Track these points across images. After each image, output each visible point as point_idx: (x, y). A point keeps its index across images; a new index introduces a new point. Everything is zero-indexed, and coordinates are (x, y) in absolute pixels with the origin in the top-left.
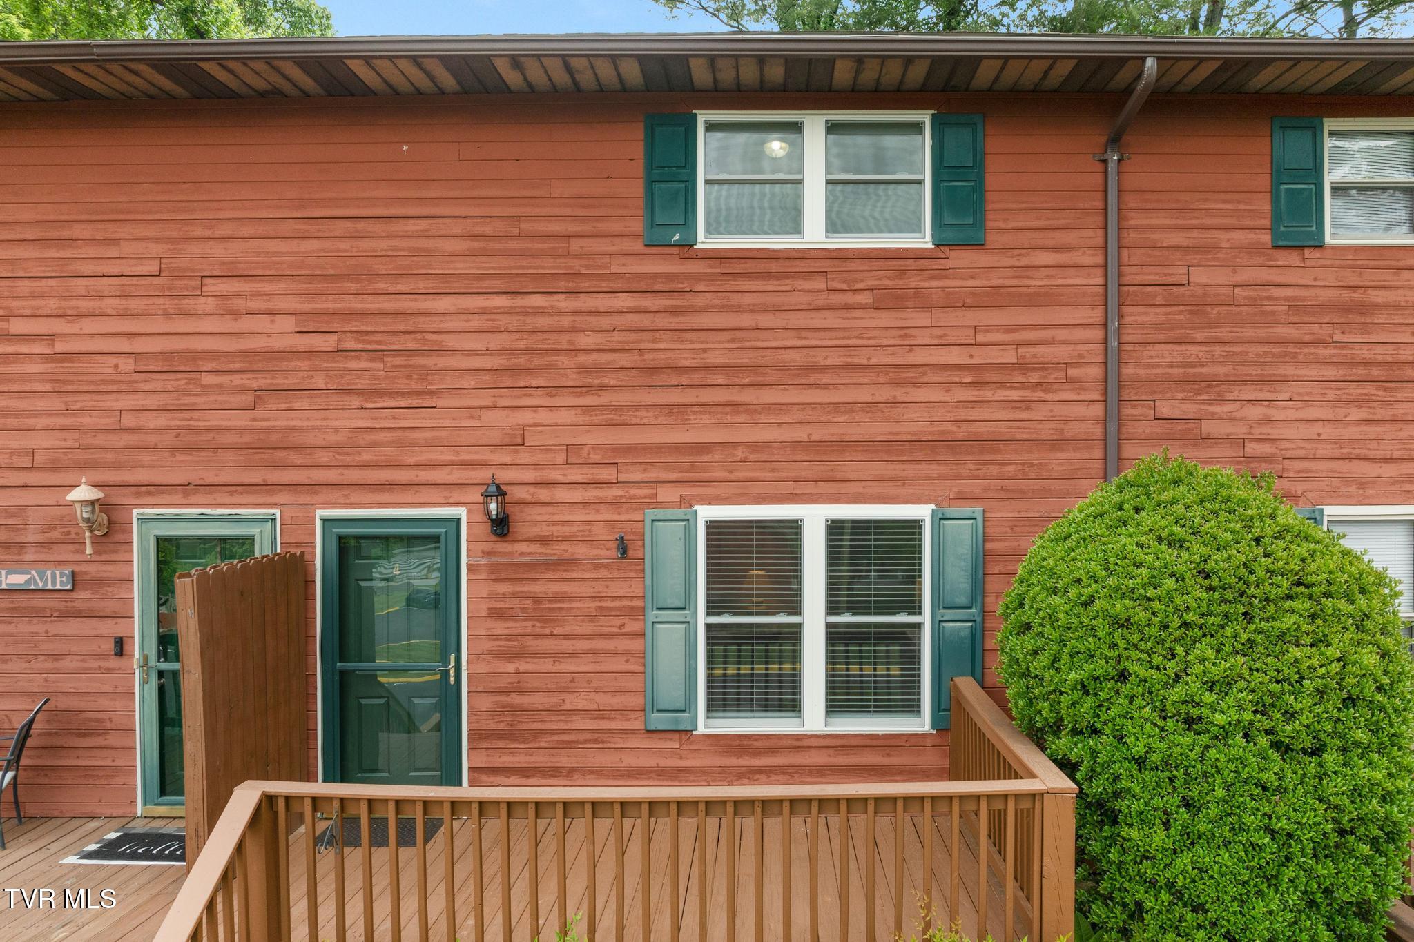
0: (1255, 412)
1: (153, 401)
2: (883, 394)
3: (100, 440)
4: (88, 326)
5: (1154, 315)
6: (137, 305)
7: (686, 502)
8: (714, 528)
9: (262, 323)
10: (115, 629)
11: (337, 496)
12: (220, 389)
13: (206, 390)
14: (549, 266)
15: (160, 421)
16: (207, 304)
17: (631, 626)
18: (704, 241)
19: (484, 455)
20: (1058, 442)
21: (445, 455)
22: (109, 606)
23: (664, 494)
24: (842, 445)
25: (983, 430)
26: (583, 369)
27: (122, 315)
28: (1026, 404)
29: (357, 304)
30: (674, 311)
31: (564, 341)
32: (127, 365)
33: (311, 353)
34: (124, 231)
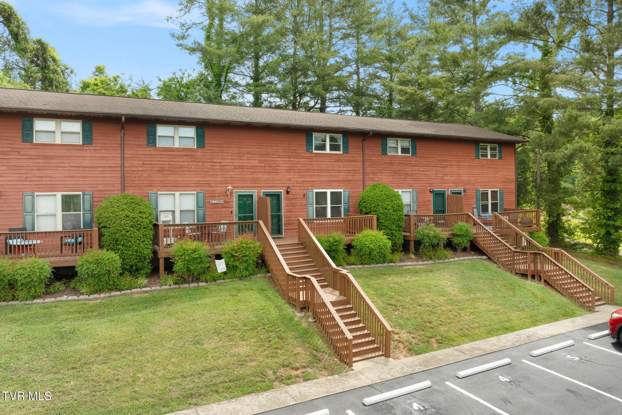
0: (380, 177)
1: (237, 173)
2: (337, 174)
3: (229, 179)
4: (226, 161)
5: (368, 164)
6: (234, 158)
7: (312, 189)
8: (316, 193)
9: (253, 161)
10: (230, 210)
11: (264, 188)
12: (247, 171)
13: (245, 172)
14: (294, 154)
15: (238, 176)
16: (245, 158)
17: (306, 207)
18: (314, 151)
19: (285, 182)
20: (357, 181)
21: (280, 182)
22: (230, 206)
23: (310, 188)
24: (331, 181)
25: (349, 179)
26: (299, 170)
27: (232, 159)
28: (354, 176)
29: (267, 159)
30: (310, 161)
31: (296, 165)
32: (232, 167)
33: (261, 166)
34: (232, 146)
